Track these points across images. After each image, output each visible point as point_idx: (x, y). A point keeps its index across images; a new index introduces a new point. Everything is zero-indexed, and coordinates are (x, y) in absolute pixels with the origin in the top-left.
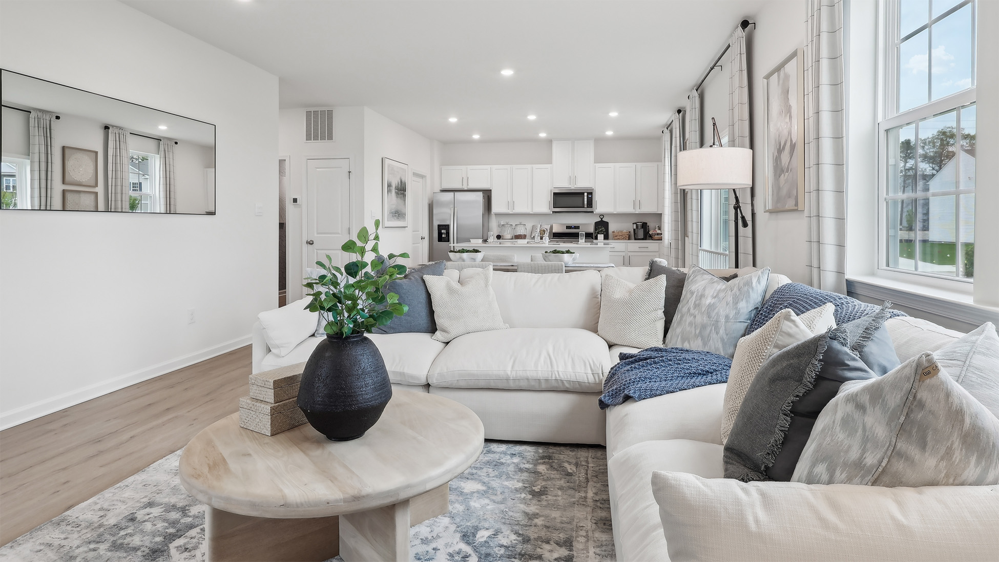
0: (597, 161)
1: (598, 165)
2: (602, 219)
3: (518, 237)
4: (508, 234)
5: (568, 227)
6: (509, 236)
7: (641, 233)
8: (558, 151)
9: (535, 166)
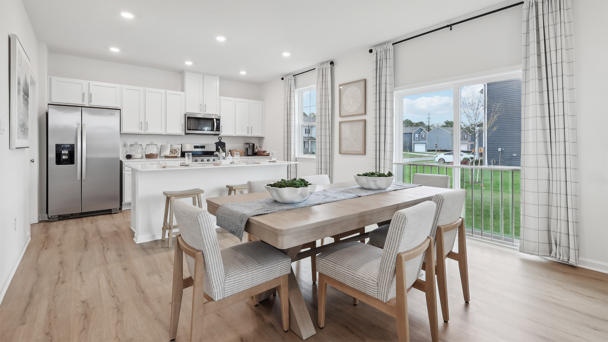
0: (221, 94)
1: (222, 98)
2: (220, 140)
3: (149, 156)
4: (137, 153)
5: (196, 147)
6: (139, 156)
7: (250, 152)
8: (190, 81)
9: (169, 92)
